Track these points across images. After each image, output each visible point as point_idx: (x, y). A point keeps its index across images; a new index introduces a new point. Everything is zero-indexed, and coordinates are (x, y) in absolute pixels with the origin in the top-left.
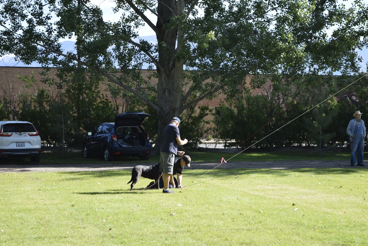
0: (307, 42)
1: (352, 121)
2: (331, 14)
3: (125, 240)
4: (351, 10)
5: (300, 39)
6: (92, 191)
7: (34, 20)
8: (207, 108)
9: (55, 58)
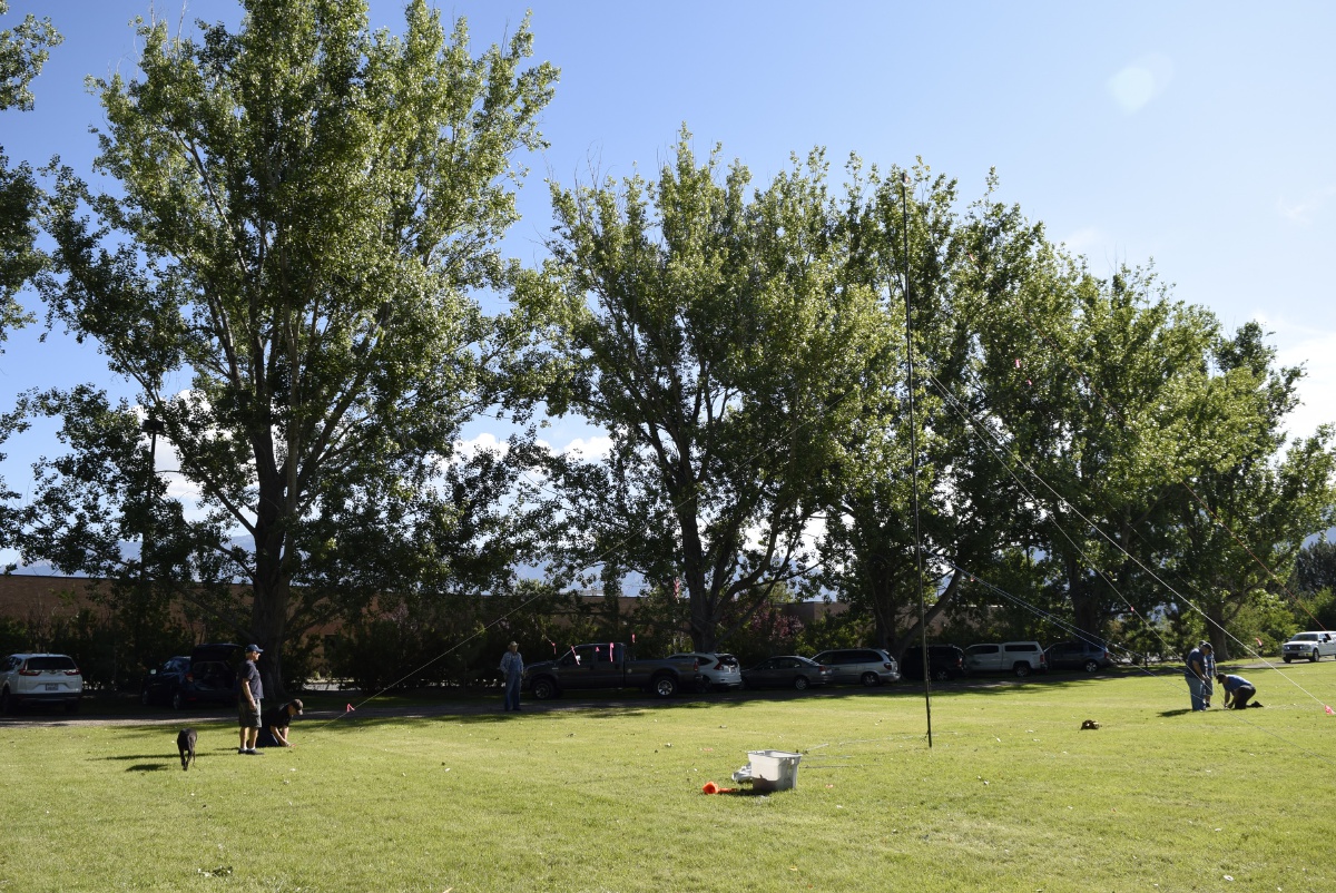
0: (453, 555)
1: (507, 654)
2: (483, 522)
3: (229, 820)
4: (506, 517)
5: (443, 552)
6: (166, 753)
7: (87, 514)
8: (318, 637)
9: (110, 567)
